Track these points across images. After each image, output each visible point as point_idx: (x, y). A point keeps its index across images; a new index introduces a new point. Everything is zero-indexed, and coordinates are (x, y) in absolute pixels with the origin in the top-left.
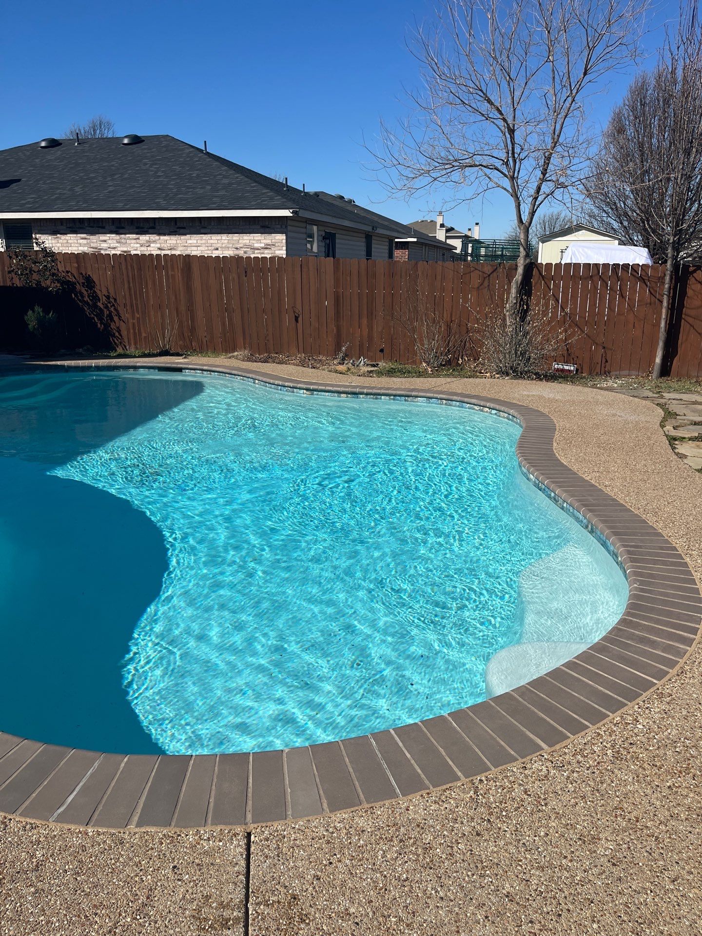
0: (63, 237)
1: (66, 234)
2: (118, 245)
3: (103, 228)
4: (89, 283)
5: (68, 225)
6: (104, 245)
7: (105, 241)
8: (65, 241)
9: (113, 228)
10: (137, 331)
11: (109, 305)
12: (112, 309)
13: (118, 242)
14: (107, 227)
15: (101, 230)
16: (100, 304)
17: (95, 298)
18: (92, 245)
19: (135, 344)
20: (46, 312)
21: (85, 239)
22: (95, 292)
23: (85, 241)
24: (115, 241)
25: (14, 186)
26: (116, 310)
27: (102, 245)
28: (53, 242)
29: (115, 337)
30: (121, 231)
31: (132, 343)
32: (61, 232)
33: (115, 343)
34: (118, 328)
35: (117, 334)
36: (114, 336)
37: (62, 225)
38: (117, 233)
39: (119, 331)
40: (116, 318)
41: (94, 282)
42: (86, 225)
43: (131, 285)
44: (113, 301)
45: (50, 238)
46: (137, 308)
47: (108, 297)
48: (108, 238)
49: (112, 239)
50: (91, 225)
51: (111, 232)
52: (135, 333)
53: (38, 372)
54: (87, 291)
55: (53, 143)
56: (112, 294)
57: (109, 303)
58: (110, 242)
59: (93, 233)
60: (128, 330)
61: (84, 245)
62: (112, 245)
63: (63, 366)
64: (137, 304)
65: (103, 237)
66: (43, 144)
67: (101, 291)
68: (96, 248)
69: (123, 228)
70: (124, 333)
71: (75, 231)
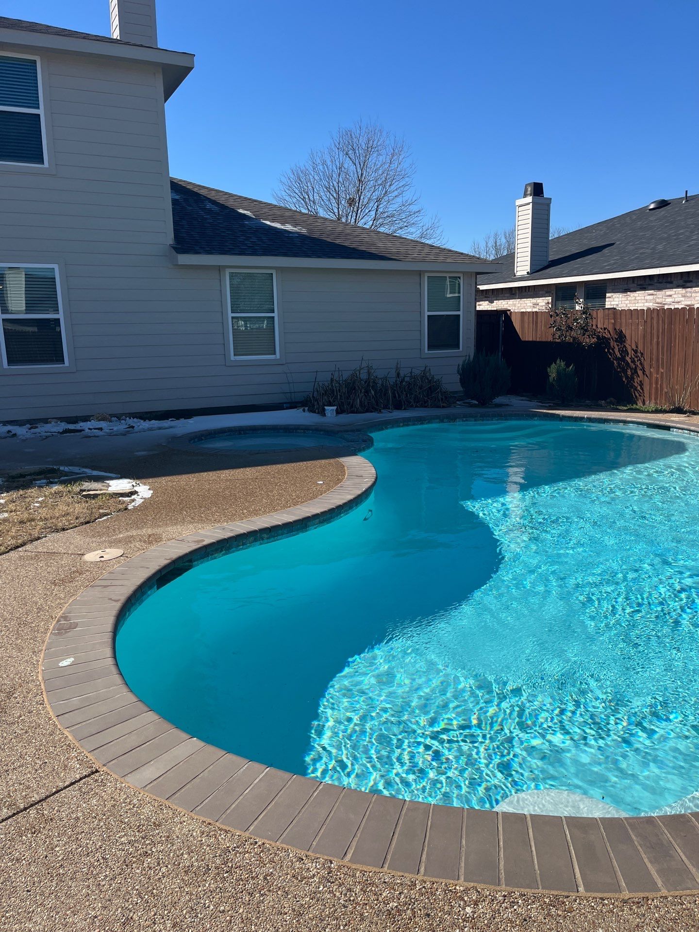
0: (632, 294)
1: (635, 291)
2: (683, 299)
3: (671, 283)
4: (621, 338)
5: (639, 283)
6: (669, 300)
7: (671, 296)
8: (633, 298)
9: (681, 282)
10: (659, 386)
11: (636, 359)
12: (638, 363)
13: (683, 296)
14: (674, 282)
15: (668, 285)
16: (628, 359)
17: (624, 352)
18: (658, 300)
19: (656, 399)
20: (568, 366)
21: (652, 295)
22: (625, 346)
23: (651, 297)
24: (680, 296)
25: (606, 251)
26: (641, 364)
27: (667, 300)
28: (623, 299)
29: (637, 391)
30: (688, 284)
31: (653, 398)
32: (632, 289)
33: (636, 396)
34: (641, 381)
35: (639, 388)
36: (636, 389)
37: (633, 282)
38: (684, 287)
39: (641, 384)
40: (640, 372)
41: (625, 337)
42: (656, 281)
43: (660, 339)
44: (639, 355)
45: (621, 295)
46: (663, 363)
47: (636, 352)
48: (673, 293)
49: (678, 293)
50: (660, 280)
51: (678, 287)
52: (657, 388)
53: (536, 418)
54: (618, 346)
55: (663, 204)
56: (640, 348)
57: (637, 357)
58: (675, 296)
59: (660, 289)
60: (651, 384)
61: (650, 301)
62: (676, 300)
63: (558, 415)
64: (663, 359)
65: (669, 292)
66: (652, 206)
67: (629, 345)
68: (661, 303)
69: (691, 281)
70: (646, 388)
71: (644, 289)
